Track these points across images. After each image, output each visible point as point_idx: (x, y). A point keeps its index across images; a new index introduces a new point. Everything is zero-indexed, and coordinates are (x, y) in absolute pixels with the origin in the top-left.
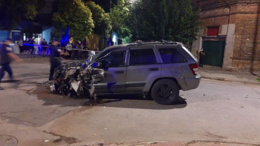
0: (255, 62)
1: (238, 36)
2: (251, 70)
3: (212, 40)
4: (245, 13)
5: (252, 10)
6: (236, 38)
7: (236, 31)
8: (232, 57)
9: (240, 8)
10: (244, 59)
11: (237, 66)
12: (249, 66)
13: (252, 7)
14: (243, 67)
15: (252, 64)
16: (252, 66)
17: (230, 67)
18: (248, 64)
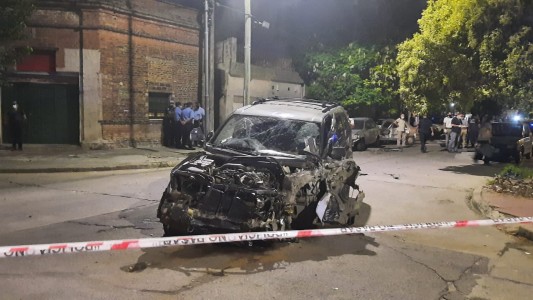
0: (136, 126)
1: (106, 77)
2: (133, 143)
3: (33, 81)
4: (113, 30)
5: (121, 28)
6: (103, 80)
7: (103, 65)
8: (101, 119)
9: (105, 18)
10: (121, 123)
11: (112, 138)
12: (128, 136)
13: (120, 20)
14: (120, 139)
15: (131, 131)
16: (132, 135)
17: (99, 141)
18: (126, 132)
